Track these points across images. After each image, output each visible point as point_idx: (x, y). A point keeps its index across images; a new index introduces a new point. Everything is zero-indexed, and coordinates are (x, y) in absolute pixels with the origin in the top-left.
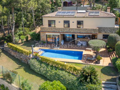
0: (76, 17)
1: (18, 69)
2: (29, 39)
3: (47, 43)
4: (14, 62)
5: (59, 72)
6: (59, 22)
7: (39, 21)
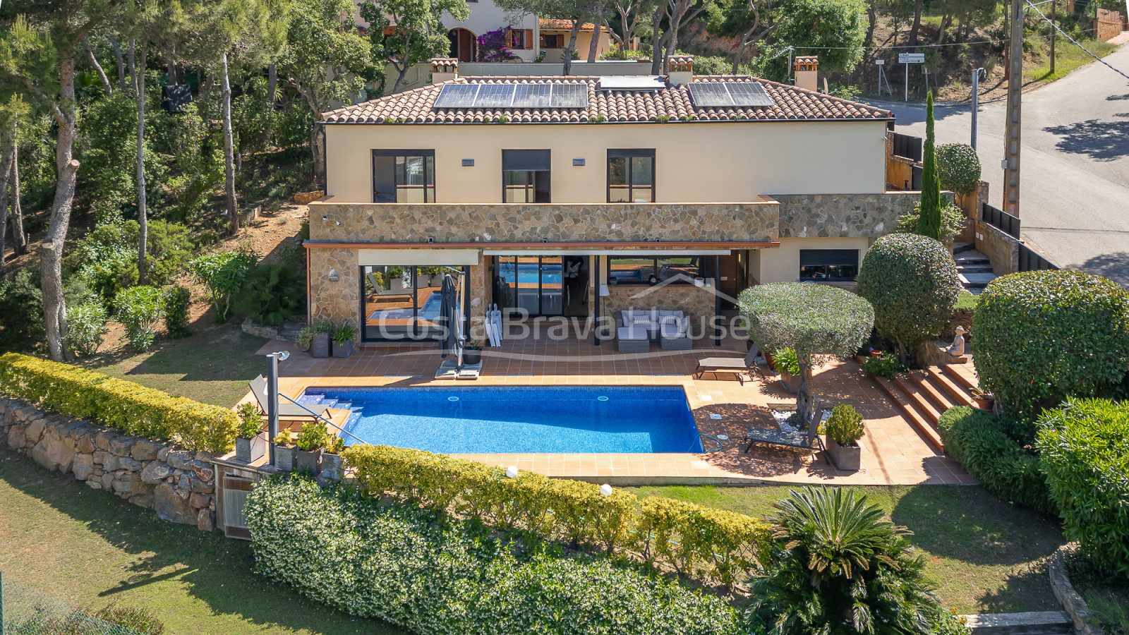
0: (600, 122)
1: (125, 586)
2: (195, 313)
3: (364, 339)
4: (83, 526)
5: (563, 571)
6: (468, 163)
7: (265, 174)
